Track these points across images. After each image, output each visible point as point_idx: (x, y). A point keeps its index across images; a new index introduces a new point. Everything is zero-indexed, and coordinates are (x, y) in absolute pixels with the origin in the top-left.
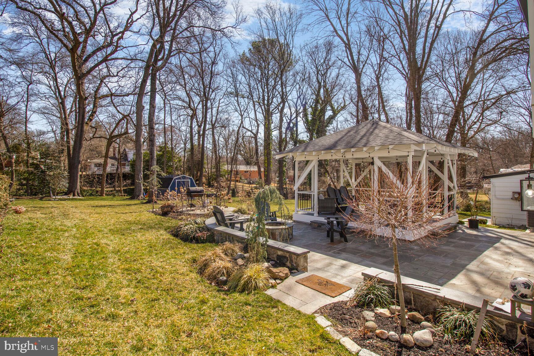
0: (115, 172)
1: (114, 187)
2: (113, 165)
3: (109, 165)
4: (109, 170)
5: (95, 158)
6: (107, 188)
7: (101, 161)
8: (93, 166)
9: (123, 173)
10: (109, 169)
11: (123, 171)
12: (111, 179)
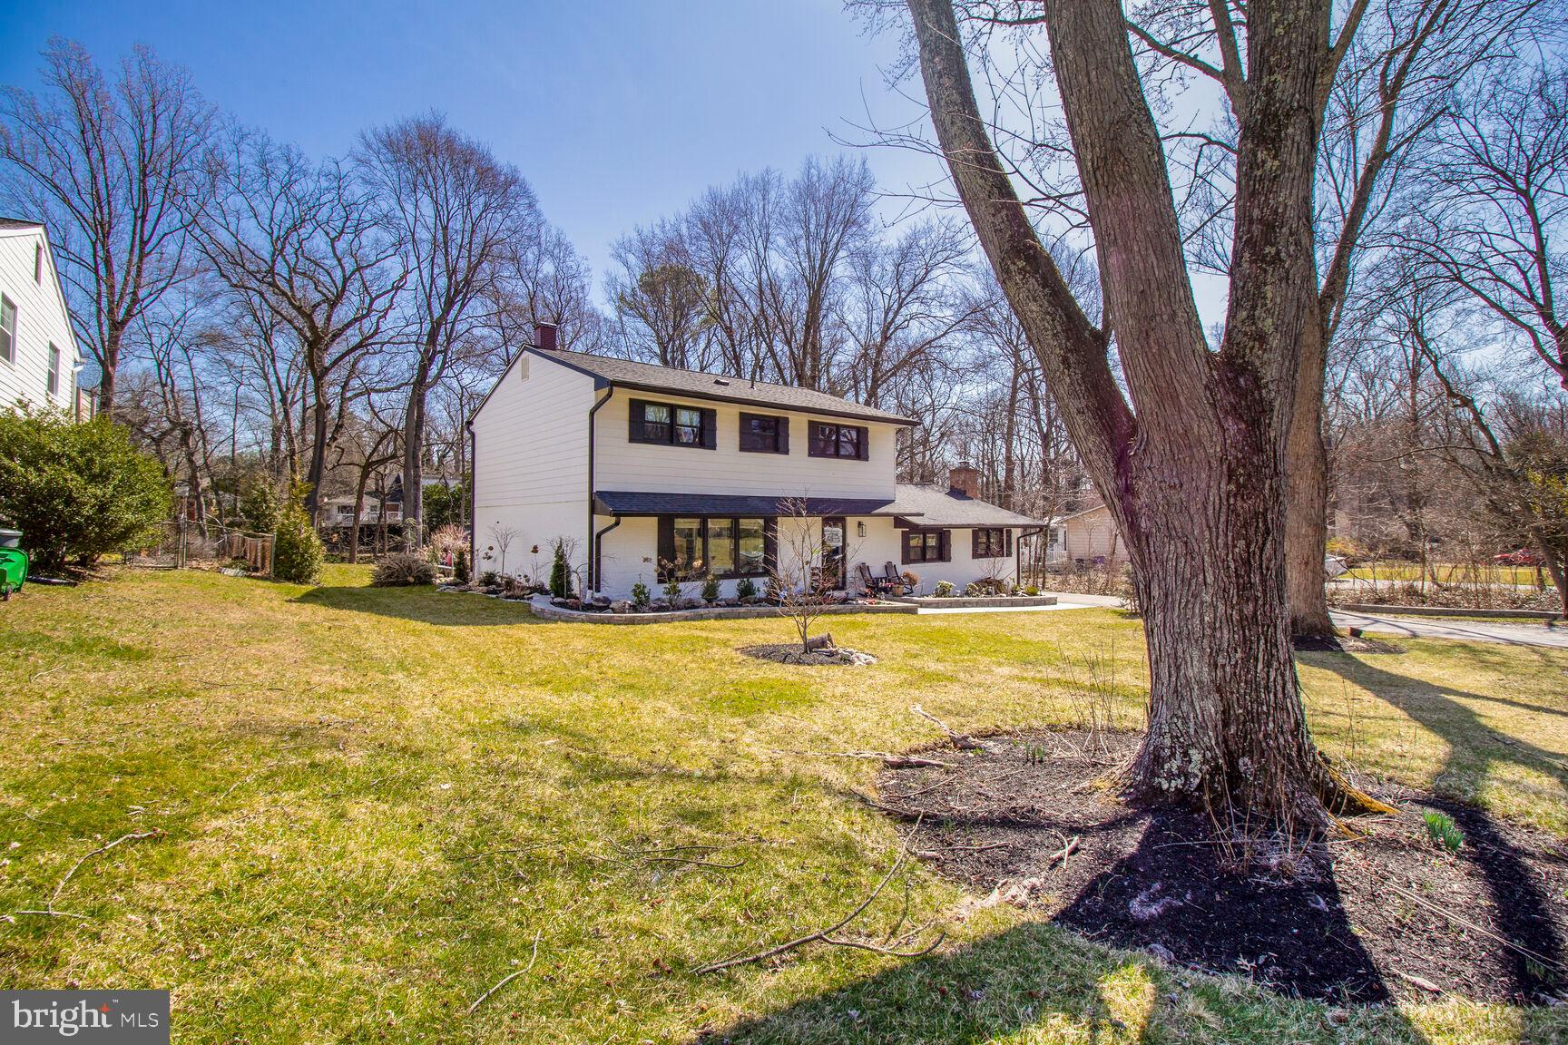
0: (376, 522)
1: (373, 550)
2: (373, 508)
3: (367, 509)
4: (366, 519)
5: (337, 496)
6: (360, 552)
7: (350, 501)
8: (334, 511)
9: (389, 525)
10: (365, 517)
11: (389, 521)
12: (368, 536)
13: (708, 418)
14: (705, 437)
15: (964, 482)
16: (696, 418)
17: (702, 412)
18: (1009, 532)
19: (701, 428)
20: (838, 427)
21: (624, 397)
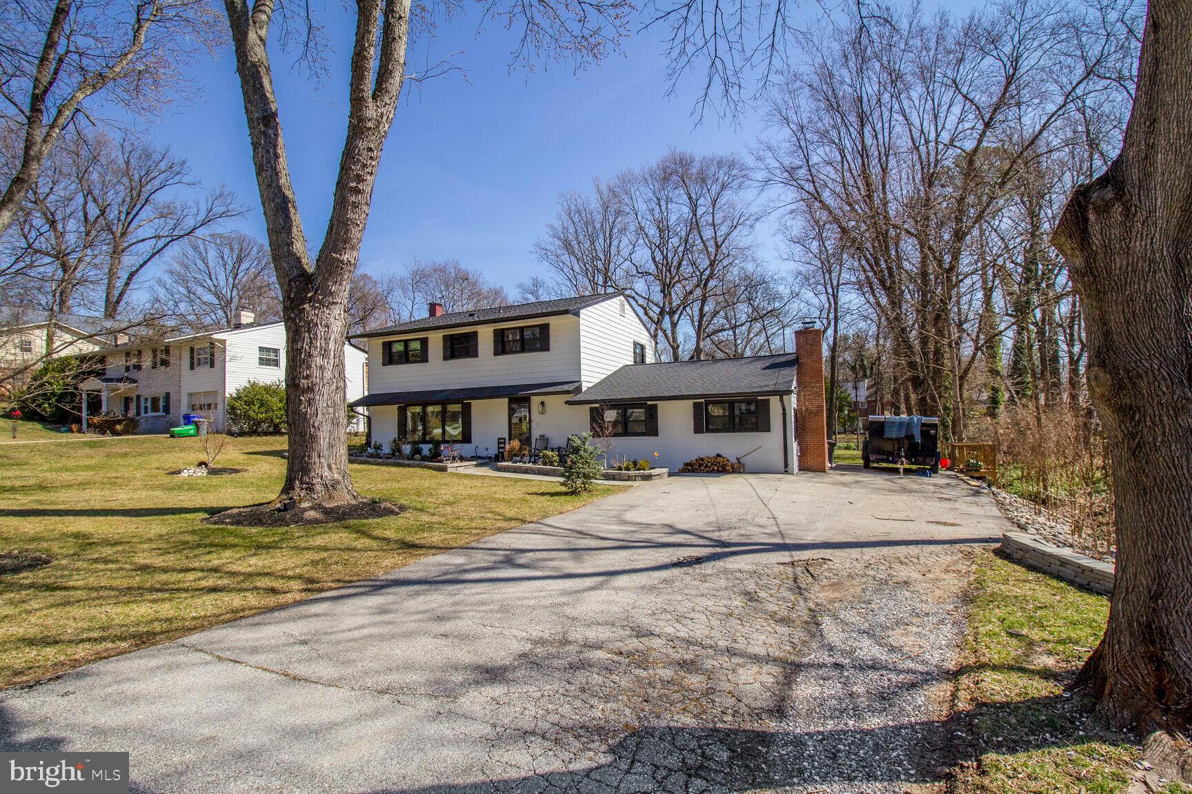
13: (424, 344)
14: (423, 357)
16: (418, 345)
17: (421, 340)
19: (421, 350)
20: (522, 329)
21: (379, 341)
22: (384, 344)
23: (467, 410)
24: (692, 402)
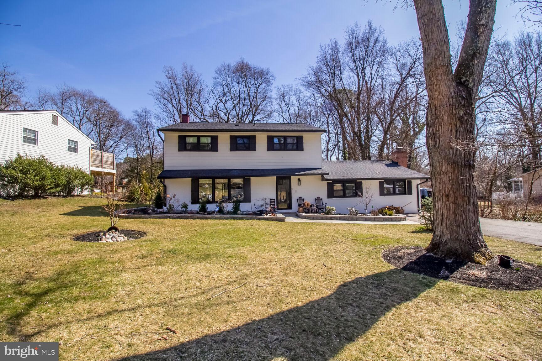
13: (214, 140)
14: (214, 147)
15: (397, 158)
16: (209, 140)
17: (212, 137)
18: (410, 183)
19: (211, 143)
20: (285, 138)
21: (176, 135)
22: (180, 137)
23: (247, 182)
24: (378, 181)
